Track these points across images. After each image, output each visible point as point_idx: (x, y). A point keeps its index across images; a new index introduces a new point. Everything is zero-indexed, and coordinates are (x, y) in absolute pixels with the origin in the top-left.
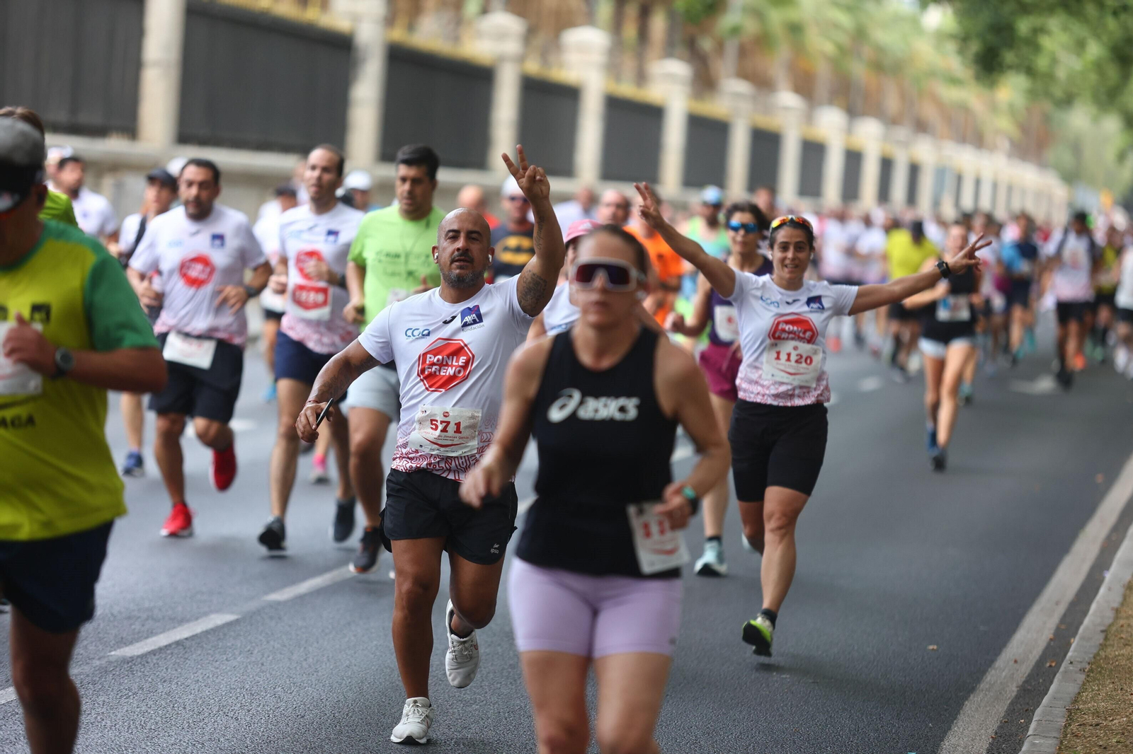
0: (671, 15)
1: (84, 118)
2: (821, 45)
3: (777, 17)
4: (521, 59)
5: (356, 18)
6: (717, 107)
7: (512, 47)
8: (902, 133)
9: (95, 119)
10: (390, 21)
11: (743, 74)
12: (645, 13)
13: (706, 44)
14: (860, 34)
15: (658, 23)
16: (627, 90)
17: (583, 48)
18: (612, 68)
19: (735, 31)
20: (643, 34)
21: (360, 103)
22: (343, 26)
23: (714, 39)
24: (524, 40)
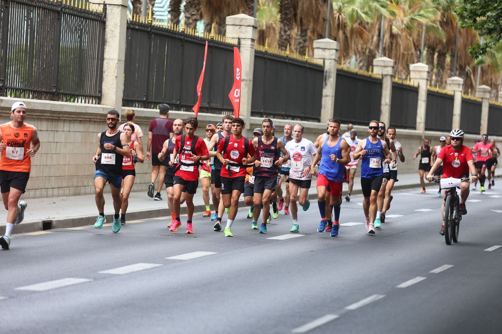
0: (452, 56)
1: (213, 105)
4: (392, 76)
5: (324, 59)
6: (476, 97)
7: (389, 71)
9: (219, 106)
10: (338, 61)
11: (483, 83)
12: (442, 55)
13: (468, 68)
15: (448, 59)
16: (437, 89)
17: (420, 71)
18: (429, 80)
19: (481, 62)
20: (441, 65)
21: (326, 96)
22: (320, 62)
23: (469, 67)
24: (393, 67)
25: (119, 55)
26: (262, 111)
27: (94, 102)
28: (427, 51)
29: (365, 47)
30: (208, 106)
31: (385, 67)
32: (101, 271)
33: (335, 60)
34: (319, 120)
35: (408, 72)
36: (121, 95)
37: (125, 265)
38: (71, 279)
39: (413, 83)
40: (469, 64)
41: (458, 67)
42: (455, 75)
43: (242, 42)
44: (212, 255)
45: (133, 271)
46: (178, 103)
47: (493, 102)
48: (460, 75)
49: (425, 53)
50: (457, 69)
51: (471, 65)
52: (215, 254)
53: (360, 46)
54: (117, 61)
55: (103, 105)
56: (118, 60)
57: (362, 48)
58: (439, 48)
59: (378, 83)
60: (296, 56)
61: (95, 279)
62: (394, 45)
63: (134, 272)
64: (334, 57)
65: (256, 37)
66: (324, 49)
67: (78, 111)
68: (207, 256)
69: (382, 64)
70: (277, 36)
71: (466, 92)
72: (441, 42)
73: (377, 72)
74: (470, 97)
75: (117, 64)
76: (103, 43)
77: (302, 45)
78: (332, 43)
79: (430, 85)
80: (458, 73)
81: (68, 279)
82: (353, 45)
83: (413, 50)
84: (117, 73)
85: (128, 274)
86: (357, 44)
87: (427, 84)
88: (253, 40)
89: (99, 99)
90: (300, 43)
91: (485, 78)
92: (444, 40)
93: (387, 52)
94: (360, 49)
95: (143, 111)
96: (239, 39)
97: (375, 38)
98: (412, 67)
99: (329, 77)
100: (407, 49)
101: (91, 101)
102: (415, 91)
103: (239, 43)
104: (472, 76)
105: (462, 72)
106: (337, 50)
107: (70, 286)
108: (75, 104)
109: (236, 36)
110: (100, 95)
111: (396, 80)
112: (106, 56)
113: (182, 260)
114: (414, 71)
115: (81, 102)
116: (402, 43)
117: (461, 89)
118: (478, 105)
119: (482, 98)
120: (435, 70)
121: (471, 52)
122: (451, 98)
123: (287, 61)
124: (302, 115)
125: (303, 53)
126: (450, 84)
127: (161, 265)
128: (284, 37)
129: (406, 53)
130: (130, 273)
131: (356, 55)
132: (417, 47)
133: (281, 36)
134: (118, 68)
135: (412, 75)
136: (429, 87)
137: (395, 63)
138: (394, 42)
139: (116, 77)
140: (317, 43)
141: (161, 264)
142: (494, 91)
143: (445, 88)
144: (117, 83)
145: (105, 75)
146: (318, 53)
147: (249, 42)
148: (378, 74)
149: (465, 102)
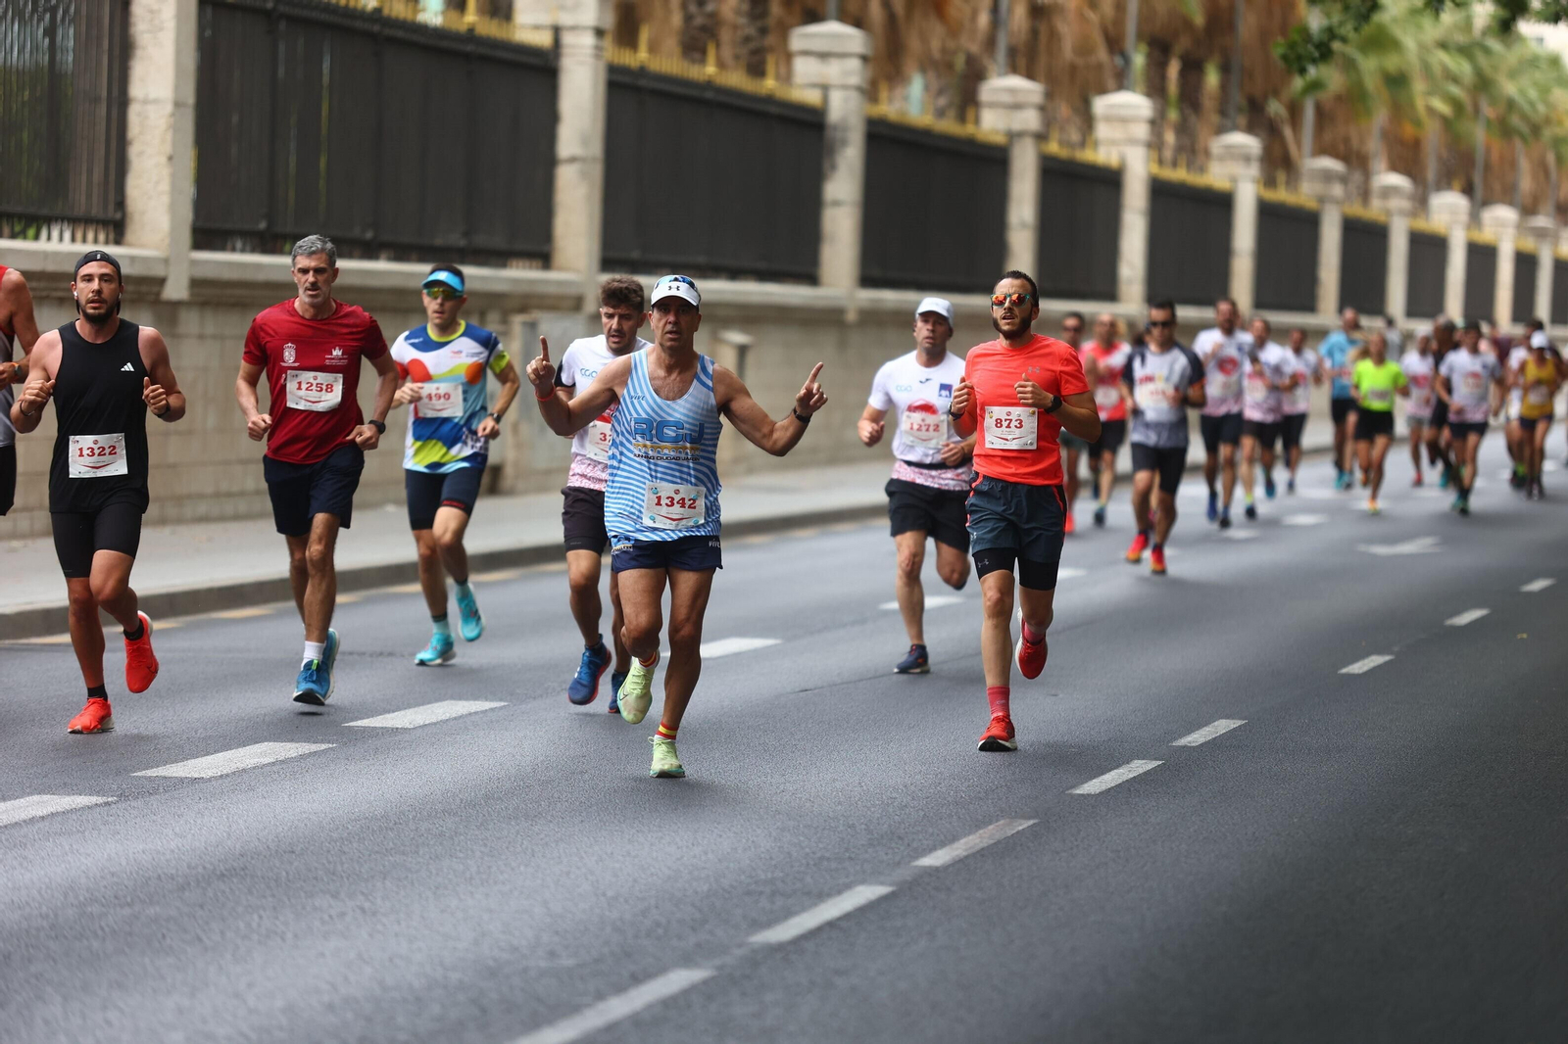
0: (1225, 69)
1: (481, 240)
2: (1430, 103)
3: (1369, 66)
4: (1041, 137)
5: (825, 88)
6: (1303, 194)
7: (1030, 120)
8: (1542, 221)
9: (498, 241)
10: (870, 93)
11: (1321, 150)
12: (1192, 68)
13: (1275, 108)
14: (1483, 84)
15: (1212, 79)
16: (1180, 175)
17: (1124, 120)
18: (1155, 145)
19: (1315, 86)
20: (1190, 98)
21: (837, 203)
22: (812, 97)
23: (1280, 101)
24: (1042, 109)
25: (177, 88)
26: (635, 255)
27: (102, 237)
28: (1149, 56)
29: (951, 44)
30: (462, 243)
31: (1017, 107)
32: (140, 770)
33: (859, 89)
34: (811, 278)
35: (1088, 121)
36: (187, 214)
37: (216, 752)
38: (46, 797)
39: (1103, 154)
40: (1276, 93)
41: (1244, 103)
42: (1235, 128)
43: (568, 39)
44: (492, 710)
45: (241, 766)
46: (369, 235)
47: (1356, 210)
48: (1250, 129)
49: (1139, 60)
50: (1240, 110)
51: (1286, 95)
52: (501, 708)
53: (935, 45)
54: (169, 108)
55: (130, 245)
56: (177, 104)
57: (944, 50)
58: (1183, 43)
59: (993, 161)
60: (736, 79)
61: (123, 796)
62: (1043, 38)
63: (244, 770)
64: (855, 80)
65: (609, 21)
66: (824, 56)
67: (51, 267)
68: (476, 713)
69: (1006, 98)
70: (677, 19)
71: (1269, 182)
72: (1187, 24)
73: (991, 124)
74: (1281, 195)
75: (173, 115)
76: (123, 49)
77: (753, 45)
78: (849, 36)
79: (1161, 162)
80: (1242, 120)
81: (36, 798)
82: (914, 44)
83: (1102, 54)
84: (174, 144)
85: (227, 775)
86: (927, 37)
87: (1148, 160)
88: (599, 33)
89: (117, 229)
90: (747, 39)
91: (1328, 136)
92: (1199, 19)
93: (1022, 62)
94: (937, 55)
95: (258, 266)
96: (557, 31)
97: (983, 19)
98: (1102, 104)
99: (844, 143)
100: (1084, 49)
101: (90, 236)
102: (1110, 180)
103: (557, 43)
104: (1288, 132)
105: (1256, 119)
106: (864, 58)
107: (43, 818)
108: (42, 245)
109: (546, 19)
110: (118, 216)
111: (1053, 147)
112: (136, 90)
113: (397, 728)
114: (1109, 119)
115: (61, 239)
116: (1068, 31)
117: (1254, 170)
118: (1308, 221)
119: (1322, 200)
120: (1173, 115)
121: (1285, 57)
122: (1223, 202)
123: (709, 95)
124: (762, 265)
125: (757, 70)
126: (1221, 159)
127: (331, 746)
128: (699, 21)
129: (1080, 61)
130: (234, 773)
131: (923, 70)
132: (1115, 44)
133: (688, 18)
134: (175, 128)
135: (1102, 131)
136: (1155, 169)
137: (1049, 95)
138: (1043, 28)
139: (170, 158)
140: (804, 37)
141: (329, 742)
142: (1357, 177)
143: (1202, 170)
144: (173, 176)
145: (134, 152)
146: (805, 69)
147: (588, 40)
148: (997, 132)
149: (1268, 213)
